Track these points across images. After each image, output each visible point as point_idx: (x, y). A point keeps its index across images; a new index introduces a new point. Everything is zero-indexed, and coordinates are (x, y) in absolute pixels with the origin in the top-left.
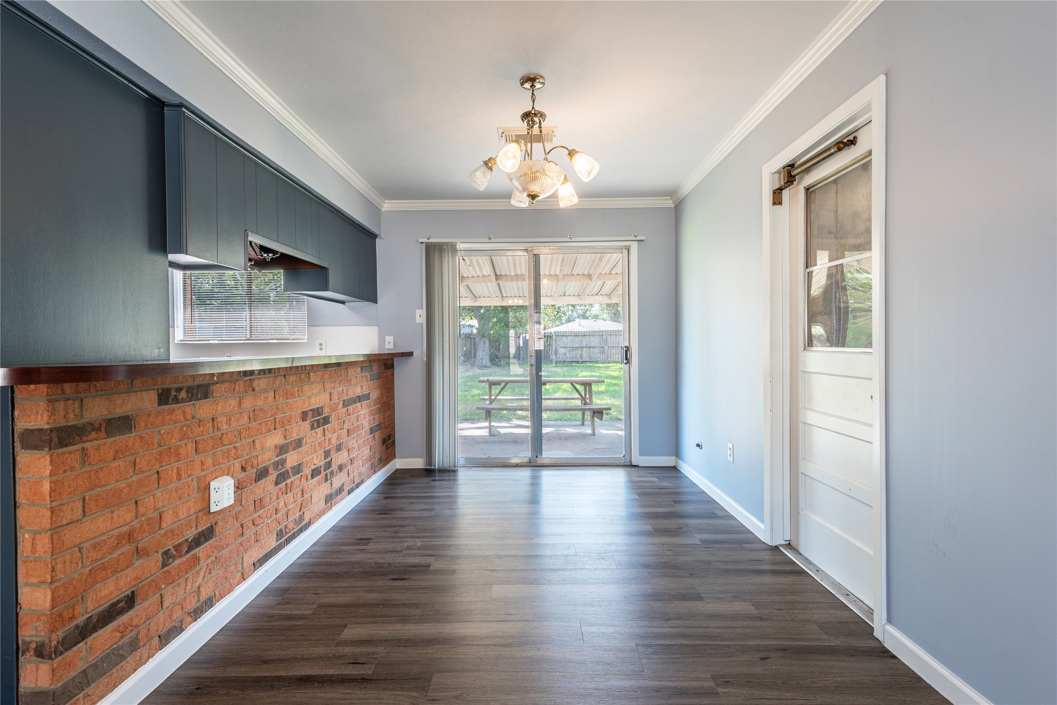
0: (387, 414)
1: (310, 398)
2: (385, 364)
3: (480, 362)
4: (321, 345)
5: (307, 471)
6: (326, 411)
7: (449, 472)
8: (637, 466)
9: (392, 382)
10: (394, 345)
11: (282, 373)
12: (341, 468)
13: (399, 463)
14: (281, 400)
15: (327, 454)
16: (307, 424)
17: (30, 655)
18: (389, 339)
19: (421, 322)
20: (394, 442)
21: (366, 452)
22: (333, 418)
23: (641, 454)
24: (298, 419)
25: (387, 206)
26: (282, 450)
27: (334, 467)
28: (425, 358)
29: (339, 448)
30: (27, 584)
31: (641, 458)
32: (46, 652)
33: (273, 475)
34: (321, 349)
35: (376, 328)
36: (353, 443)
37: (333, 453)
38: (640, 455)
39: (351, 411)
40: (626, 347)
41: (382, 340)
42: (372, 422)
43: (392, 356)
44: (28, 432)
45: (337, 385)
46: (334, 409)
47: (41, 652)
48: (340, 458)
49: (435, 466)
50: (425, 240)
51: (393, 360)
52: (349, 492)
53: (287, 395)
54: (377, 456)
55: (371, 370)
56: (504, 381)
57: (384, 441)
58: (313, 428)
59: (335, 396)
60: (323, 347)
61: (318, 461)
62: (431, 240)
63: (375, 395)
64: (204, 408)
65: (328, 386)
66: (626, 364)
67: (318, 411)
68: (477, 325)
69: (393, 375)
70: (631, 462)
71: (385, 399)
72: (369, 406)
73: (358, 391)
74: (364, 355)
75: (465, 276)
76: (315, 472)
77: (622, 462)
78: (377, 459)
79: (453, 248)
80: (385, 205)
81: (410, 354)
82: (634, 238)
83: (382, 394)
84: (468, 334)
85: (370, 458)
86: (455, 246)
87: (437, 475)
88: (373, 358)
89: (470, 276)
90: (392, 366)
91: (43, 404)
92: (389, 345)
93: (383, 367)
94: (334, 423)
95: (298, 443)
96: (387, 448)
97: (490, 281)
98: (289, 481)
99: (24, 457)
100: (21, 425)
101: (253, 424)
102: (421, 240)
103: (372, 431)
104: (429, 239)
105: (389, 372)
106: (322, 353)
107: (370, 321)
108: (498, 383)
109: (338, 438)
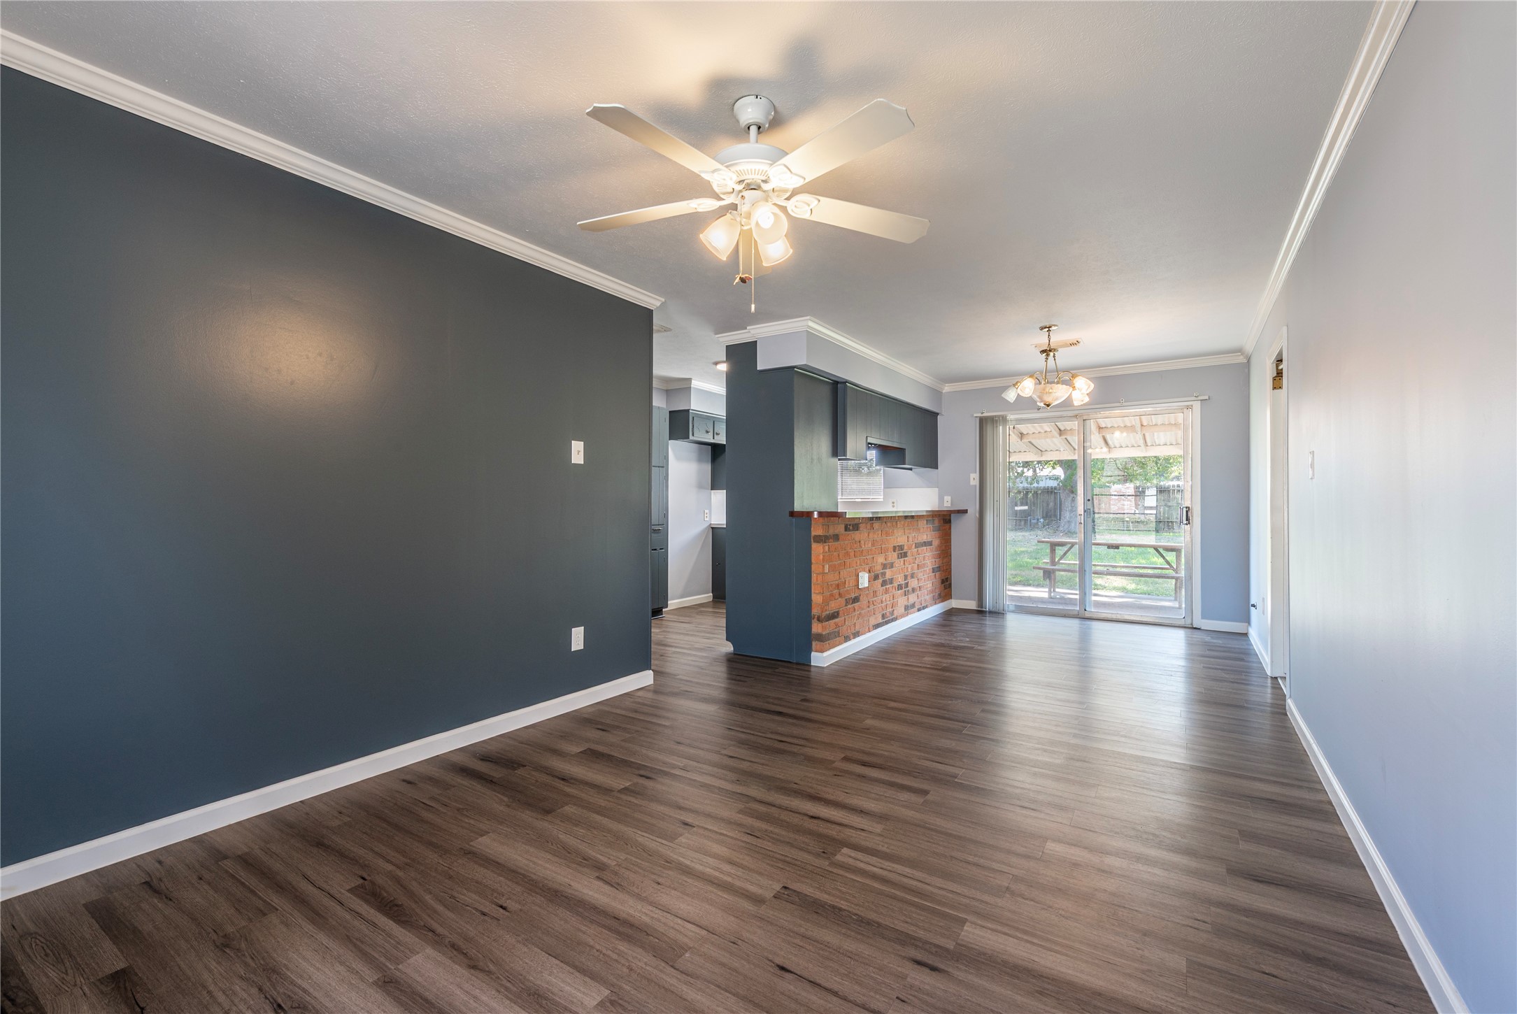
0: (945, 560)
1: (897, 538)
2: (944, 519)
3: (1066, 526)
4: (893, 503)
5: (896, 584)
6: (906, 548)
7: (998, 614)
8: (1199, 629)
9: (950, 535)
10: (952, 504)
11: (885, 520)
12: (914, 590)
13: (954, 603)
14: (884, 537)
15: (906, 577)
16: (895, 554)
17: (815, 620)
18: (948, 499)
19: (974, 484)
20: (950, 585)
21: (929, 585)
22: (909, 554)
23: (1204, 617)
24: (892, 550)
25: (947, 388)
26: (884, 566)
27: (910, 588)
28: (978, 515)
29: (912, 577)
30: (815, 593)
31: (1203, 621)
32: (821, 620)
33: (880, 581)
34: (893, 506)
35: (937, 489)
36: (920, 575)
37: (909, 577)
38: (1202, 618)
39: (920, 551)
40: (1186, 508)
41: (941, 499)
42: (934, 563)
43: (950, 513)
44: (815, 537)
45: (912, 532)
46: (910, 548)
47: (819, 619)
48: (913, 583)
49: (986, 608)
50: (980, 415)
51: (950, 516)
52: (919, 610)
53: (887, 534)
54: (938, 592)
55: (933, 523)
56: (1069, 543)
57: (943, 582)
58: (898, 558)
59: (910, 539)
60: (895, 504)
61: (900, 580)
62: (984, 415)
63: (936, 542)
64: (856, 535)
65: (906, 531)
66: (1187, 524)
67: (901, 547)
68: (1063, 477)
69: (950, 528)
70: (1192, 624)
71: (944, 547)
72: (931, 551)
73: (925, 537)
74: (927, 511)
75: (1025, 433)
76: (900, 587)
77: (1182, 623)
78: (937, 594)
79: (1004, 420)
80: (946, 388)
81: (965, 511)
82: (1194, 398)
83: (941, 543)
84: (1052, 488)
85: (932, 592)
86: (1006, 417)
87: (987, 615)
88: (936, 513)
89: (1031, 433)
90: (949, 521)
91: (821, 526)
92: (947, 504)
93: (942, 522)
94: (908, 559)
95: (892, 566)
96: (945, 588)
97: (1053, 437)
98: (887, 587)
99: (814, 545)
100: (813, 533)
101: (873, 548)
102: (975, 415)
103: (934, 571)
104: (982, 413)
105: (947, 526)
106: (895, 509)
107: (931, 484)
108: (1062, 544)
109: (912, 568)
